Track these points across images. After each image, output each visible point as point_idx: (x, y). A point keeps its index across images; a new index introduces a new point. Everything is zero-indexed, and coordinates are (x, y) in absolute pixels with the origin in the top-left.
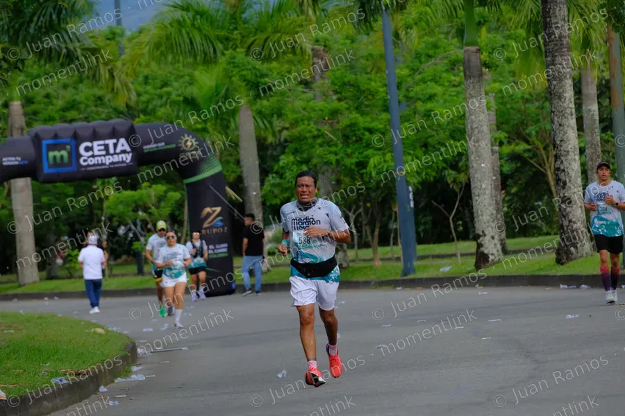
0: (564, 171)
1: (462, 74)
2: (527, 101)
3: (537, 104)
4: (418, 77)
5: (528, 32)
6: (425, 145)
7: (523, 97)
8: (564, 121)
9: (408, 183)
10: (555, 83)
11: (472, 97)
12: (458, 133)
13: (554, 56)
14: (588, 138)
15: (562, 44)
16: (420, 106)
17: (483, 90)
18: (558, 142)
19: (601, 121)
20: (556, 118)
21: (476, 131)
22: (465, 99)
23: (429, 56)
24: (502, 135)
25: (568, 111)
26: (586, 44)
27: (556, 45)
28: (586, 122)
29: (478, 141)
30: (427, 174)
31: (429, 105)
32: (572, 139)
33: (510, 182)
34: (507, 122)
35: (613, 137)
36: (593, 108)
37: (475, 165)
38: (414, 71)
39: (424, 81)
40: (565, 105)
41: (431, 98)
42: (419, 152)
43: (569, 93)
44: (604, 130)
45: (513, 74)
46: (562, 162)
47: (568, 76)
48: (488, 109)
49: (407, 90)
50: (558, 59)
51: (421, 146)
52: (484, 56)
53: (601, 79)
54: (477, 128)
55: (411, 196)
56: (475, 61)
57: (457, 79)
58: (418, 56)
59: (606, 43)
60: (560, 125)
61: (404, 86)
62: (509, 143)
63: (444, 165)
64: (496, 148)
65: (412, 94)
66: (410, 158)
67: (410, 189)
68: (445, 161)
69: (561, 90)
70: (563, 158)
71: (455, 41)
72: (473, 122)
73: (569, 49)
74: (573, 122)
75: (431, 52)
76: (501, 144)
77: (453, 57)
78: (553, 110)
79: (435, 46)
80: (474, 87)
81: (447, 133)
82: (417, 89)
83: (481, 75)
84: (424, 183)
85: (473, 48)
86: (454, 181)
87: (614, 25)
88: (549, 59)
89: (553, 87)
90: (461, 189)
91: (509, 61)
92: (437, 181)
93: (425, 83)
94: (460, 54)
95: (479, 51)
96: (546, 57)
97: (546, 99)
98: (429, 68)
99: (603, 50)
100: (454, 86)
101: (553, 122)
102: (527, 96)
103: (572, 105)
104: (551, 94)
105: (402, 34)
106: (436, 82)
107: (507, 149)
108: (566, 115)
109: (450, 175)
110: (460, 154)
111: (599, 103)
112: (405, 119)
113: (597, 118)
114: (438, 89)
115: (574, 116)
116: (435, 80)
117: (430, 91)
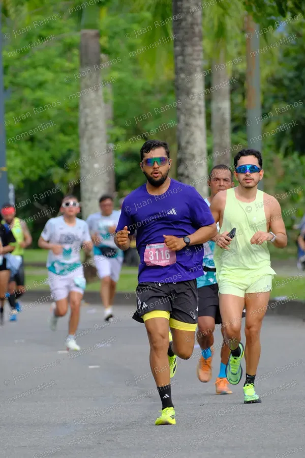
0: (188, 177)
1: (77, 59)
2: (148, 93)
3: (159, 97)
4: (27, 61)
5: (155, 15)
6: (32, 139)
7: (143, 89)
8: (192, 121)
9: (9, 181)
10: (183, 76)
11: (87, 87)
12: (70, 127)
13: (184, 46)
14: (216, 140)
15: (194, 33)
16: (27, 94)
17: (100, 79)
18: (183, 144)
19: (233, 120)
20: (182, 117)
21: (90, 127)
22: (79, 88)
23: (41, 38)
24: (119, 132)
25: (197, 109)
26: (220, 33)
27: (186, 33)
28: (215, 121)
29: (92, 137)
30: (31, 172)
31: (39, 94)
32: (199, 141)
33: (123, 183)
34: (123, 115)
35: (246, 139)
36: (224, 106)
37: (87, 165)
38: (23, 53)
39: (34, 66)
40: (194, 102)
41: (41, 85)
42: (25, 147)
43: (199, 89)
44: (235, 130)
45: (135, 61)
46: (186, 168)
47: (198, 69)
48: (106, 101)
49: (15, 76)
50: (189, 50)
51: (27, 141)
52: (103, 41)
53: (234, 72)
54: (92, 122)
55: (11, 195)
56: (93, 46)
57: (72, 66)
58: (28, 37)
59: (243, 32)
60: (187, 125)
61: (10, 70)
62: (126, 140)
63: (52, 163)
64: (112, 146)
65: (19, 80)
66: (13, 153)
67: (11, 187)
68: (53, 158)
69: (189, 85)
70: (188, 163)
71: (72, 22)
72: (87, 115)
73: (201, 38)
74: (201, 121)
75: (44, 33)
76: (117, 140)
77: (68, 40)
78: (180, 106)
79: (48, 27)
80: (91, 77)
81: (58, 127)
82: (25, 75)
83: (99, 62)
84: (26, 181)
85: (92, 32)
86: (62, 181)
87: (255, 15)
88: (178, 48)
89: (180, 81)
90: (68, 190)
91: (132, 48)
92: (41, 179)
93: (35, 67)
94: (76, 37)
95: (98, 35)
96: (175, 46)
97: (171, 92)
98: (39, 51)
99: (239, 40)
100: (66, 72)
101: (178, 121)
102: (148, 88)
103: (202, 103)
104: (178, 89)
105: (11, 11)
106: (48, 68)
107: (122, 147)
108: (194, 114)
109: (57, 174)
110: (70, 151)
111: (232, 100)
112: (11, 108)
113: (228, 116)
114: (48, 76)
115: (203, 115)
116: (47, 65)
117: (40, 78)
